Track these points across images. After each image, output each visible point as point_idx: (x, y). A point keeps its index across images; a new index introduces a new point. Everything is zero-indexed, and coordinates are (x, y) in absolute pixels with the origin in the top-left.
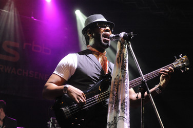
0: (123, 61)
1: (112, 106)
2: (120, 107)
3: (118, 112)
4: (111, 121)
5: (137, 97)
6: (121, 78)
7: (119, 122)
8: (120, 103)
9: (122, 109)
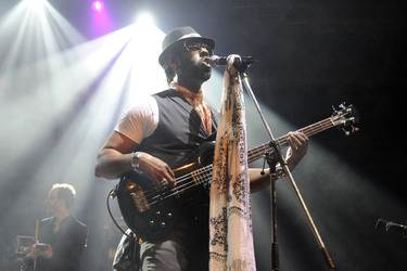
0: (235, 107)
1: (219, 188)
2: (231, 189)
3: (228, 199)
4: (217, 216)
5: (263, 173)
6: (232, 137)
7: (232, 218)
8: (231, 183)
9: (235, 193)
